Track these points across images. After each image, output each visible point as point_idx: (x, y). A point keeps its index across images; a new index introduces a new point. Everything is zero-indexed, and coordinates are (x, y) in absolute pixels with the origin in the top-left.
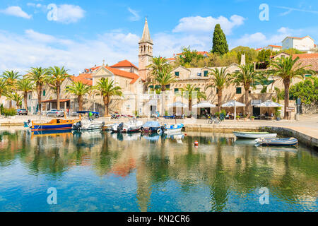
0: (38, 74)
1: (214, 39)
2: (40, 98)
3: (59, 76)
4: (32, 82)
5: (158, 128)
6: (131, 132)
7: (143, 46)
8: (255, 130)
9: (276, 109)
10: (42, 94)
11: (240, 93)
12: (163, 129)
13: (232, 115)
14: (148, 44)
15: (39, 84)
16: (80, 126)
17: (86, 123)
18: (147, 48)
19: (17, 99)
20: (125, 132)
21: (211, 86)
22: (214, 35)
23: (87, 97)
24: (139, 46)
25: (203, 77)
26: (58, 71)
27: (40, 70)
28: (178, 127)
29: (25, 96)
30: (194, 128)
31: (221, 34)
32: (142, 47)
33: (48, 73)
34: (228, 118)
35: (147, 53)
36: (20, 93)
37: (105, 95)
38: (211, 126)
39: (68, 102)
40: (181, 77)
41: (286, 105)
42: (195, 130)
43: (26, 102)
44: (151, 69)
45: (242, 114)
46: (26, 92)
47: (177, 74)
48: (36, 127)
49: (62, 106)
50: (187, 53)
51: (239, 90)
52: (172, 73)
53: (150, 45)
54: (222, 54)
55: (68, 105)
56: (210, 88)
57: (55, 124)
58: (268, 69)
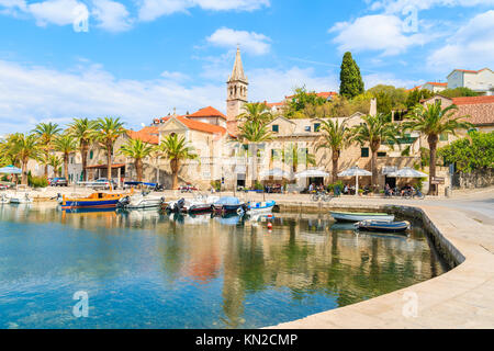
0: (82, 128)
1: (341, 74)
2: (85, 163)
3: (111, 132)
4: (75, 139)
5: (238, 207)
6: (194, 212)
7: (234, 86)
8: (378, 211)
9: (419, 179)
10: (88, 157)
11: (367, 156)
12: (245, 207)
13: (353, 188)
14: (240, 84)
15: (84, 143)
16: (127, 203)
17: (137, 199)
18: (239, 90)
19: (54, 163)
20: (185, 212)
21: (324, 146)
22: (342, 68)
23: (148, 162)
24: (227, 86)
25: (312, 133)
26: (109, 124)
27: (85, 123)
28: (268, 206)
29: (66, 159)
30: (292, 207)
31: (353, 67)
32: (231, 88)
33: (96, 127)
34: (346, 193)
35: (238, 96)
36: (59, 155)
37: (172, 157)
38: (316, 204)
39: (123, 168)
40: (281, 133)
41: (432, 173)
42: (294, 210)
43: (66, 168)
44: (244, 119)
45: (368, 186)
46: (66, 154)
47: (275, 128)
48: (69, 203)
49: (114, 174)
50: (302, 95)
51: (365, 153)
52: (269, 127)
53: (244, 85)
54: (353, 96)
55: (123, 172)
56: (322, 149)
57: (96, 199)
58: (404, 121)
